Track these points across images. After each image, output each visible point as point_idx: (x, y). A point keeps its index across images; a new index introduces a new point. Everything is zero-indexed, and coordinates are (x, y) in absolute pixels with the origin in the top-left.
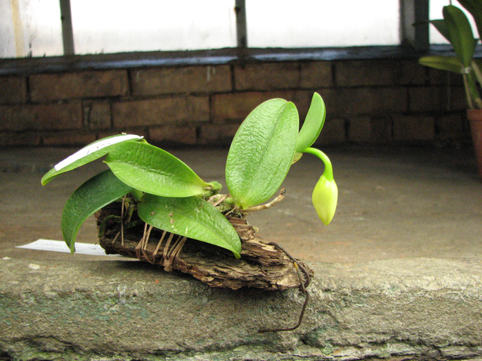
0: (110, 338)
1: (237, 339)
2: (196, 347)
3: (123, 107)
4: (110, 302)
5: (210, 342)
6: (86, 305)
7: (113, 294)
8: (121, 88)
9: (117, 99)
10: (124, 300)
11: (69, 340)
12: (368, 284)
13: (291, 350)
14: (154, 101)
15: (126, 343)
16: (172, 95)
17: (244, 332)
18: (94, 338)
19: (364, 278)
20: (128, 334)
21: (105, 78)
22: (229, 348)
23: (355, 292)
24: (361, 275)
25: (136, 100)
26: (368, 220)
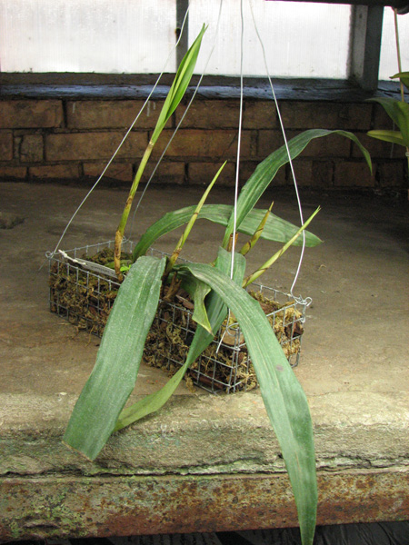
0: (153, 459)
1: (237, 457)
2: (210, 462)
3: (57, 140)
4: (155, 436)
5: (219, 460)
6: (138, 438)
7: (157, 431)
8: (55, 119)
9: (51, 131)
10: (165, 435)
11: (126, 460)
12: (325, 421)
13: (272, 463)
14: (90, 134)
15: (163, 462)
16: (109, 129)
17: (242, 453)
18: (142, 459)
19: (323, 416)
20: (166, 456)
21: (39, 108)
22: (231, 462)
23: (317, 427)
24: (321, 412)
25: (71, 133)
26: (316, 318)
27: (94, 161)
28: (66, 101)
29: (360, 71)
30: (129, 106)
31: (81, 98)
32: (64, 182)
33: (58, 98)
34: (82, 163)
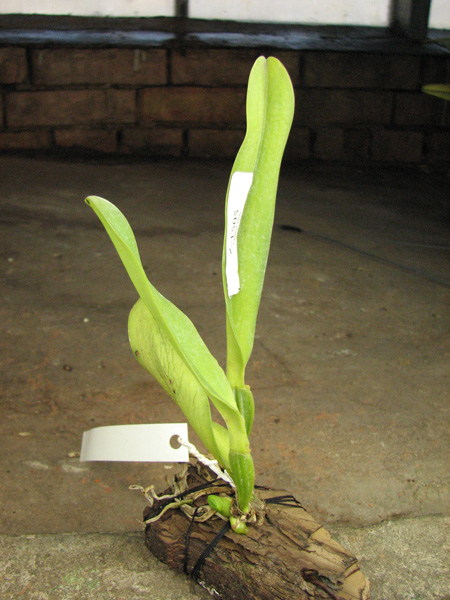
3: (21, 100)
8: (17, 73)
9: (12, 87)
14: (62, 93)
16: (86, 86)
25: (39, 90)
26: (355, 354)
27: (69, 128)
28: (31, 48)
29: (405, 15)
30: (112, 57)
31: (50, 45)
32: (30, 153)
33: (20, 46)
34: (52, 130)
